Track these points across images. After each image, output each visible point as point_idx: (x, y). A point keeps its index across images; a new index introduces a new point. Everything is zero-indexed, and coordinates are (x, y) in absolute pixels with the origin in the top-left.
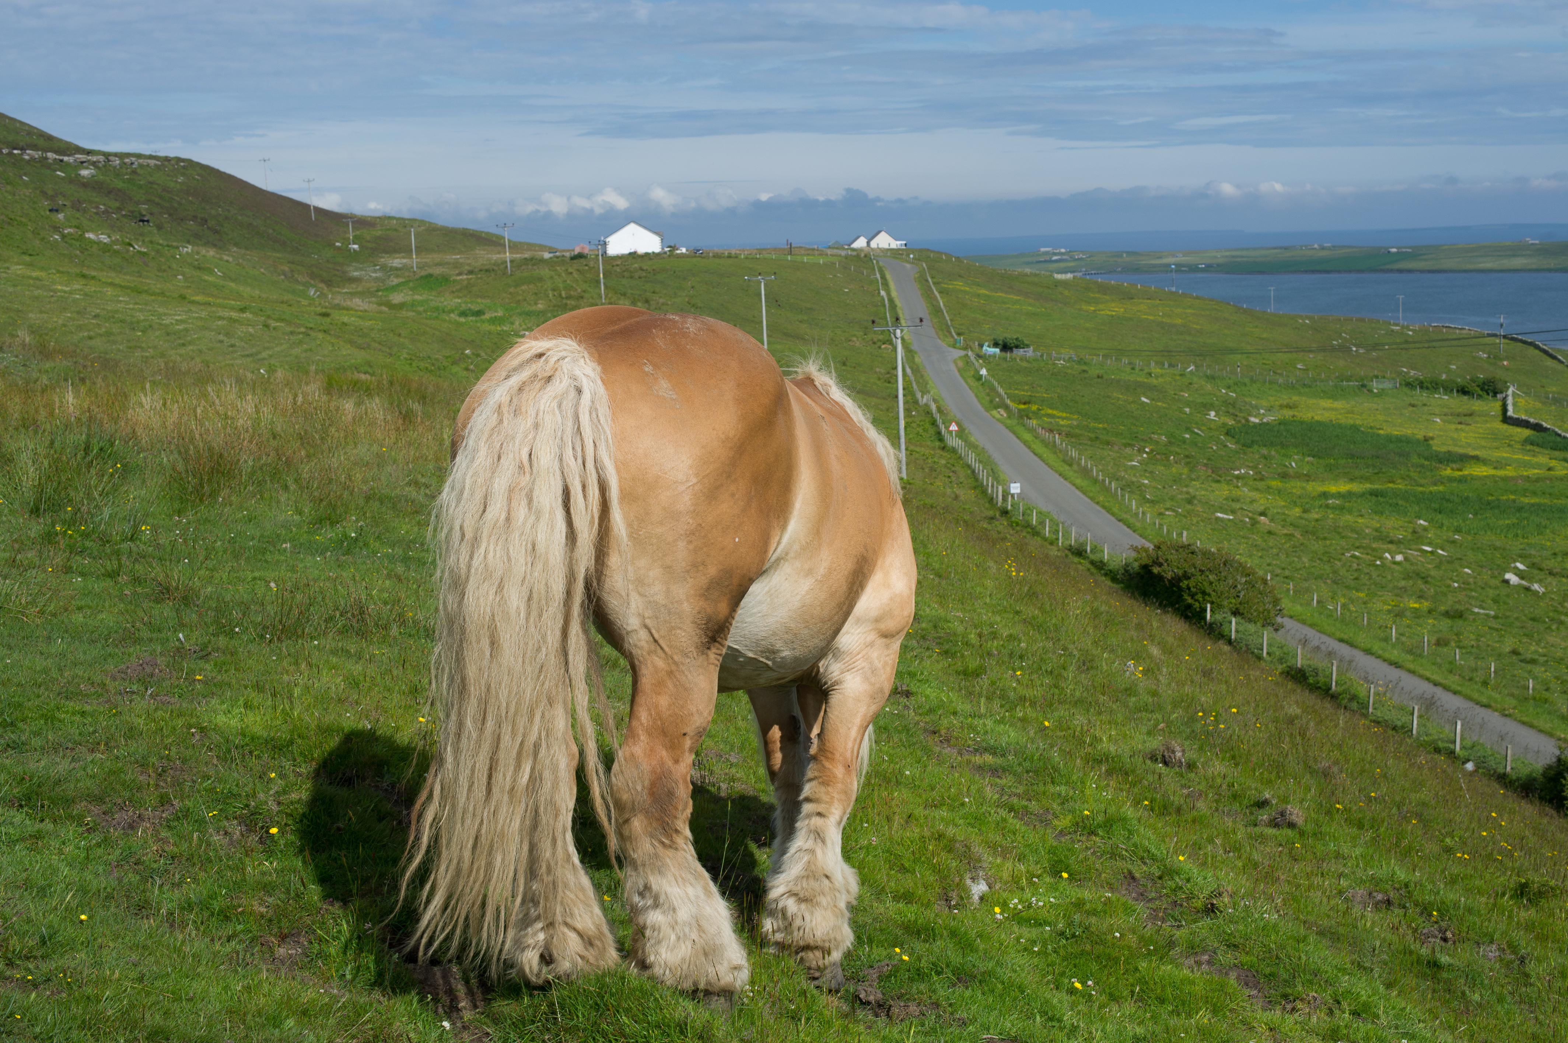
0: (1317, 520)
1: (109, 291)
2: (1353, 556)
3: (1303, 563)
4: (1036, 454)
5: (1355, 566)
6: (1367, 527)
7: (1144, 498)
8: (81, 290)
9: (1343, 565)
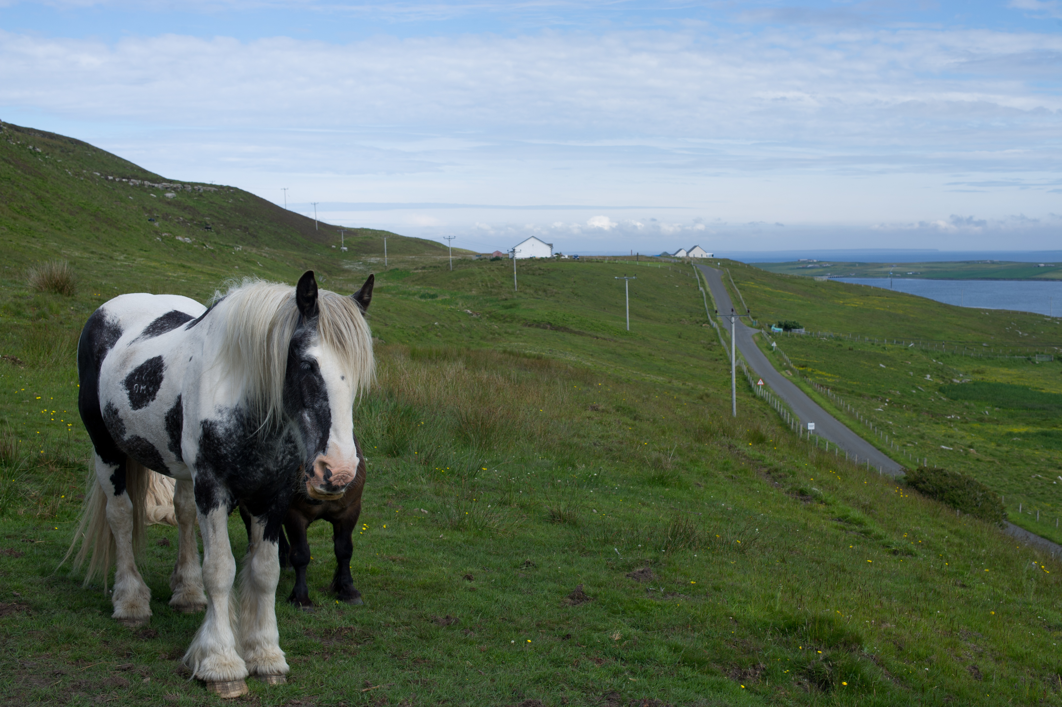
0: (1007, 452)
1: (202, 278)
2: (1038, 478)
3: (1005, 482)
4: (816, 402)
5: (1040, 485)
6: (1042, 457)
7: (892, 434)
8: (184, 276)
9: (1032, 484)
